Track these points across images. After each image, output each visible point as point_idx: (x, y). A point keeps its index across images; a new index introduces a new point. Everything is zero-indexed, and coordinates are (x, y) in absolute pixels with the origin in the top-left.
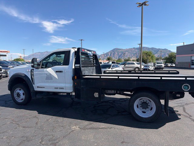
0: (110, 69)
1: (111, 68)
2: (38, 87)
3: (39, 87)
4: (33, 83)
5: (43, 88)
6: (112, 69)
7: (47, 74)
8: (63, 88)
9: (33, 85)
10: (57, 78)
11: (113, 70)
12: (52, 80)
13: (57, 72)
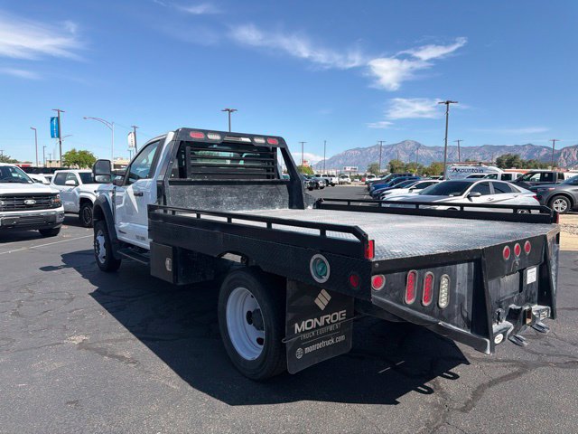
0: (462, 199)
1: (467, 192)
2: (119, 231)
6: (469, 197)
8: (144, 239)
9: (115, 225)
10: (138, 212)
11: (475, 200)
13: (136, 195)
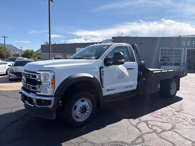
2: (107, 90)
3: (109, 90)
4: (102, 85)
5: (113, 90)
7: (119, 72)
8: (131, 86)
9: (102, 88)
10: (128, 76)
12: (123, 78)
13: (128, 69)
